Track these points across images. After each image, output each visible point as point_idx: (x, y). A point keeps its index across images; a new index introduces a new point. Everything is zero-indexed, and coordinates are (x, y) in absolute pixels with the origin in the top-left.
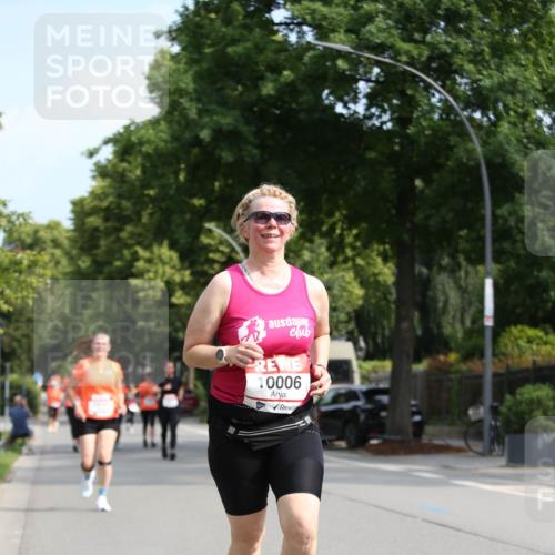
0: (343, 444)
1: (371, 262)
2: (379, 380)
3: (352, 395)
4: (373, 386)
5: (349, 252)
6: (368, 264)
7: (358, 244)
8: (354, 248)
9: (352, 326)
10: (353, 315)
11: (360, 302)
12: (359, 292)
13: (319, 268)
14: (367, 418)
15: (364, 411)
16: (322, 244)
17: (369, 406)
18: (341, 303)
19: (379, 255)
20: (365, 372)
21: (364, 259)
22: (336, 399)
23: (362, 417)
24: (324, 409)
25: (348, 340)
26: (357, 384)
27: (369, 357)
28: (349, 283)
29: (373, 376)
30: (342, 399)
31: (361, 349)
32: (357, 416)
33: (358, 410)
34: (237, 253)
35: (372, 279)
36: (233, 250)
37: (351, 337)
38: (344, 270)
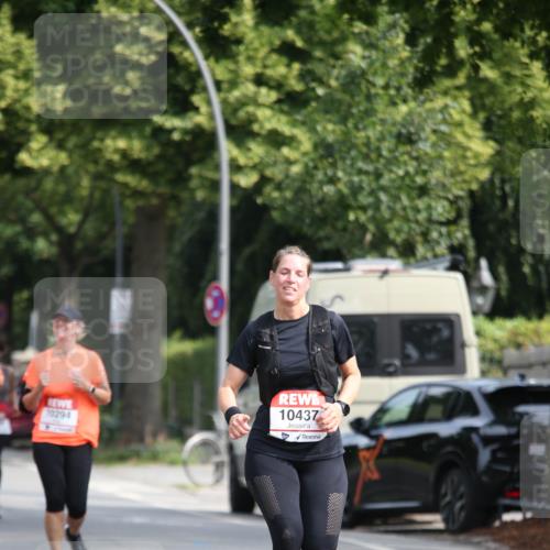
0: (436, 521)
1: (517, 72)
2: (525, 367)
3: (460, 403)
4: (513, 380)
5: (462, 48)
6: (508, 77)
7: (487, 26)
8: (475, 38)
9: (462, 233)
10: (465, 205)
11: (484, 174)
12: (483, 148)
13: (386, 87)
14: (494, 459)
15: (487, 440)
16: (393, 26)
17: (501, 430)
18: (436, 175)
19: (533, 56)
20: (491, 346)
21: (497, 65)
22: (418, 413)
23: (484, 456)
24: (389, 434)
25: (453, 267)
26: (473, 377)
27: (501, 309)
28: (460, 125)
29: (511, 355)
30: (435, 411)
31: (483, 290)
32: (474, 453)
33: (475, 438)
34: (185, 44)
35: (516, 114)
36: (174, 36)
37: (459, 261)
38: (446, 93)
